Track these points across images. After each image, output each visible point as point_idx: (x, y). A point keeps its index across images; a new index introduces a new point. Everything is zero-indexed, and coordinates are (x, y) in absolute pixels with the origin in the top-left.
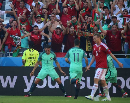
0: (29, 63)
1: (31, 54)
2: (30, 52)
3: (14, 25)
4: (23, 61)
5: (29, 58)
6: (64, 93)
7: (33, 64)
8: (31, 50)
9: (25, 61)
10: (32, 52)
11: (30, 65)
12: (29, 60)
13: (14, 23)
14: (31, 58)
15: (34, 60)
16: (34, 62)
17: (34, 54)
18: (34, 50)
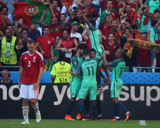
0: (60, 79)
1: (62, 68)
2: (61, 66)
3: (46, 33)
4: (53, 76)
5: (59, 73)
6: (99, 113)
7: (64, 80)
8: (62, 63)
9: (55, 76)
10: (63, 65)
11: (61, 81)
12: (59, 76)
13: (46, 30)
14: (62, 73)
15: (66, 76)
16: (66, 77)
17: (65, 68)
18: (66, 63)
